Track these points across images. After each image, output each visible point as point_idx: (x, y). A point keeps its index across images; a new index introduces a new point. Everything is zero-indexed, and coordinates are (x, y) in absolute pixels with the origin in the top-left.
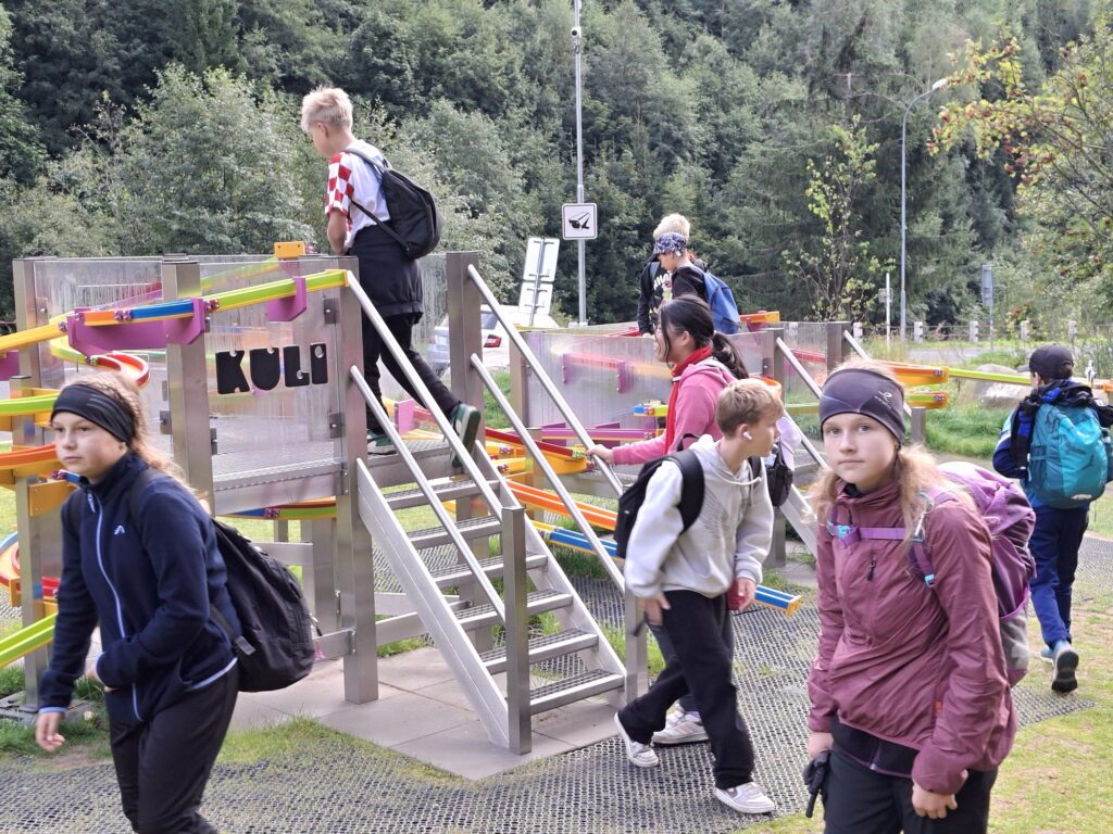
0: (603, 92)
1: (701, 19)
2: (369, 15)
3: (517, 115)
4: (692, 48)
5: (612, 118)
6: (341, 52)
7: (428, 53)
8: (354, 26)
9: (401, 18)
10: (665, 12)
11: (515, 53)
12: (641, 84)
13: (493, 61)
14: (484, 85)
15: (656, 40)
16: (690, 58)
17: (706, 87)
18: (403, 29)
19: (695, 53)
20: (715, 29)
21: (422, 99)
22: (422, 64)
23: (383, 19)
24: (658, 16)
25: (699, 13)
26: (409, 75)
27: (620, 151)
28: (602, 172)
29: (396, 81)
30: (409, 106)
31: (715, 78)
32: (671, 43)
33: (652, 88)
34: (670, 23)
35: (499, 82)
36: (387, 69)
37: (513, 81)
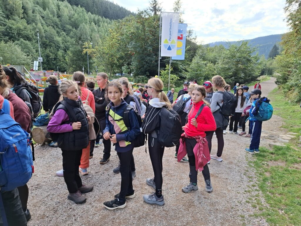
0: (47, 39)
1: (62, 29)
2: (8, 24)
3: (34, 41)
4: (61, 33)
5: (49, 43)
6: (3, 30)
7: (19, 31)
8: (5, 26)
9: (13, 25)
10: (57, 28)
11: (33, 32)
12: (53, 38)
13: (30, 33)
14: (28, 36)
15: (55, 32)
16: (61, 35)
17: (63, 40)
18: (14, 27)
19: (61, 34)
20: (64, 31)
21: (18, 38)
22: (18, 33)
23: (10, 25)
24: (56, 28)
25: (62, 28)
26: (16, 34)
27: (50, 48)
28: (48, 50)
29: (13, 35)
30: (16, 39)
31: (64, 38)
32: (58, 32)
33: (55, 39)
34: (58, 30)
35: (31, 36)
36: (12, 33)
37: (33, 36)
